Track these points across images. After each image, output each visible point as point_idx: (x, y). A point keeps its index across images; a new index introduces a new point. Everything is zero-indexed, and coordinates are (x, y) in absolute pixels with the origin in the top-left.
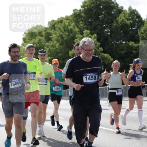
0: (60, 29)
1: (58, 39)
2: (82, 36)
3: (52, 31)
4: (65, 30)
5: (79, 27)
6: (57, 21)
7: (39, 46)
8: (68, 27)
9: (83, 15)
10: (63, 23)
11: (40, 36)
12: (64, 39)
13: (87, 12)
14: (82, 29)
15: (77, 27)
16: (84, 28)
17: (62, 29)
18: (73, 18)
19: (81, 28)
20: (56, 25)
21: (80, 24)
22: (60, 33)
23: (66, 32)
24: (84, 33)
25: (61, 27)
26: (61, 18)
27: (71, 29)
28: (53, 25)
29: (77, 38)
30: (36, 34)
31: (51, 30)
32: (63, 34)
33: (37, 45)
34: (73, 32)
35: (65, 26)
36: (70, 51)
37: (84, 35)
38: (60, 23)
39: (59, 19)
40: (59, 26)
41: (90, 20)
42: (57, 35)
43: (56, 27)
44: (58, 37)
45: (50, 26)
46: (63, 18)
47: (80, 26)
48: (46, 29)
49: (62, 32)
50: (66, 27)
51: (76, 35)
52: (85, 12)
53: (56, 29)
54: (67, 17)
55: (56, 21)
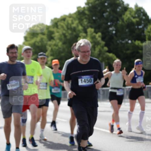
0: (62, 27)
1: (61, 38)
3: (55, 30)
6: (60, 19)
7: (41, 45)
8: (71, 25)
9: (87, 12)
10: (66, 21)
11: (42, 35)
12: (67, 37)
14: (86, 27)
22: (63, 31)
23: (69, 30)
24: (87, 31)
25: (64, 25)
28: (56, 23)
29: (80, 37)
31: (54, 28)
33: (38, 43)
34: (76, 31)
35: (68, 23)
38: (63, 21)
41: (94, 18)
42: (60, 33)
43: (58, 25)
46: (66, 16)
47: (84, 24)
48: (48, 27)
51: (79, 34)
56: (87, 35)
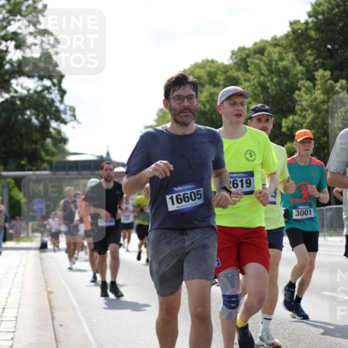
0: (258, 67)
1: (256, 92)
2: (311, 84)
3: (239, 74)
4: (271, 72)
5: (305, 62)
6: (252, 51)
7: (209, 110)
8: (277, 64)
9: (313, 33)
10: (266, 54)
11: (212, 86)
12: (270, 91)
13: (323, 27)
14: (312, 67)
15: (300, 62)
16: (315, 66)
17: (264, 68)
18: (290, 41)
19: (310, 65)
20: (248, 60)
21: (306, 57)
22: (259, 78)
23: (273, 76)
24: (316, 76)
25: (262, 63)
26: (262, 41)
27: (285, 68)
28: (243, 59)
29: (299, 89)
30: (203, 82)
31: (238, 70)
32: (266, 79)
33: (205, 107)
34: (290, 76)
35: (271, 61)
36: (284, 120)
37: (316, 82)
38: (258, 55)
39: (255, 44)
40: (256, 61)
41: (329, 47)
42: (252, 83)
43: (249, 64)
44: (256, 88)
45: (235, 61)
46: (267, 42)
47: (308, 61)
48: (226, 69)
49: (263, 74)
50: (274, 63)
51: (298, 82)
52: (319, 27)
53: (250, 69)
54: (275, 39)
55: (249, 49)
56: (315, 85)
